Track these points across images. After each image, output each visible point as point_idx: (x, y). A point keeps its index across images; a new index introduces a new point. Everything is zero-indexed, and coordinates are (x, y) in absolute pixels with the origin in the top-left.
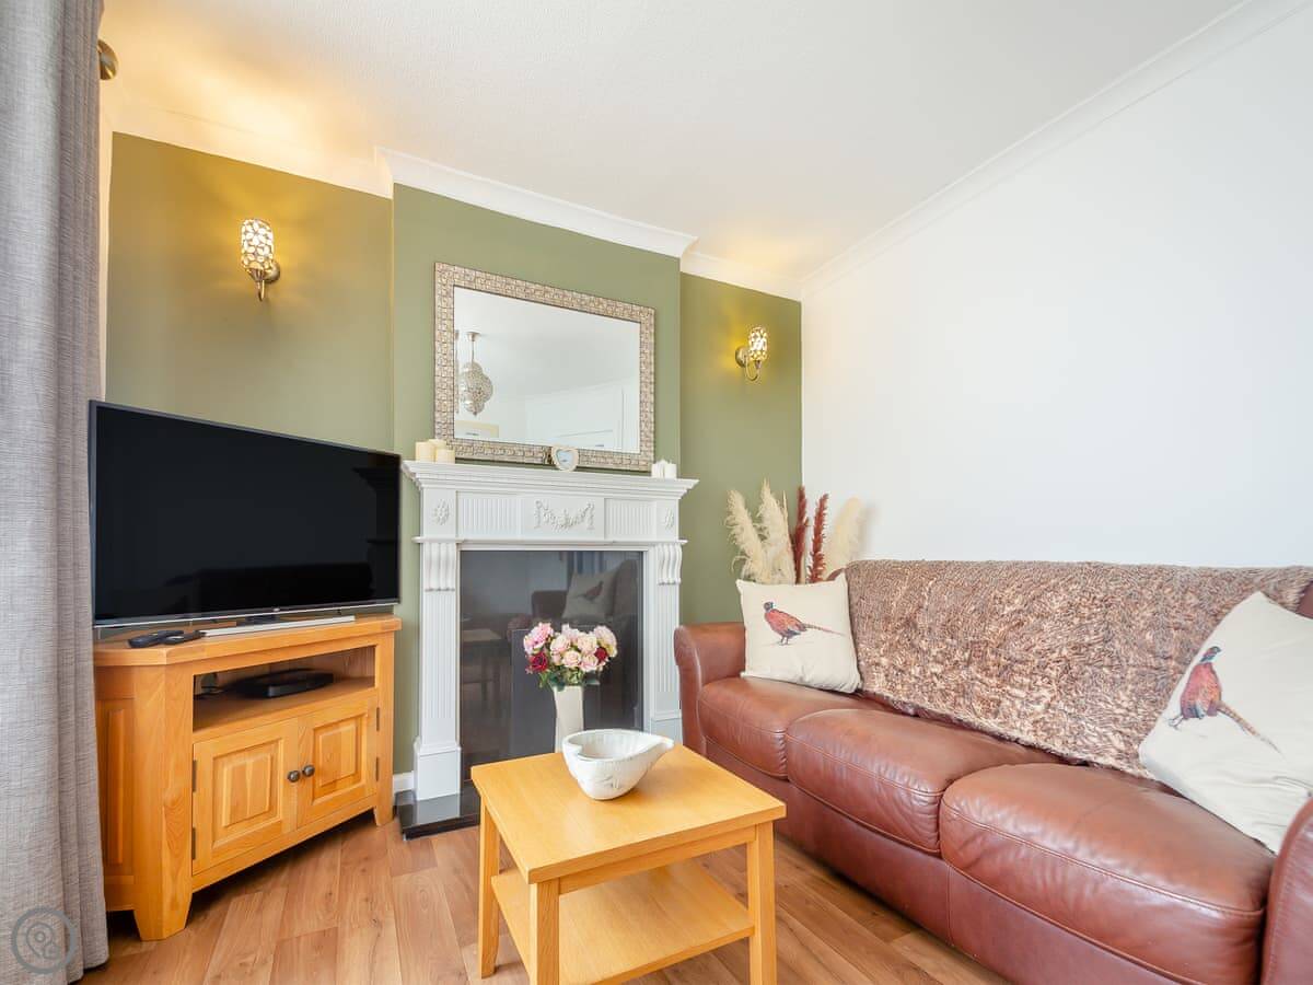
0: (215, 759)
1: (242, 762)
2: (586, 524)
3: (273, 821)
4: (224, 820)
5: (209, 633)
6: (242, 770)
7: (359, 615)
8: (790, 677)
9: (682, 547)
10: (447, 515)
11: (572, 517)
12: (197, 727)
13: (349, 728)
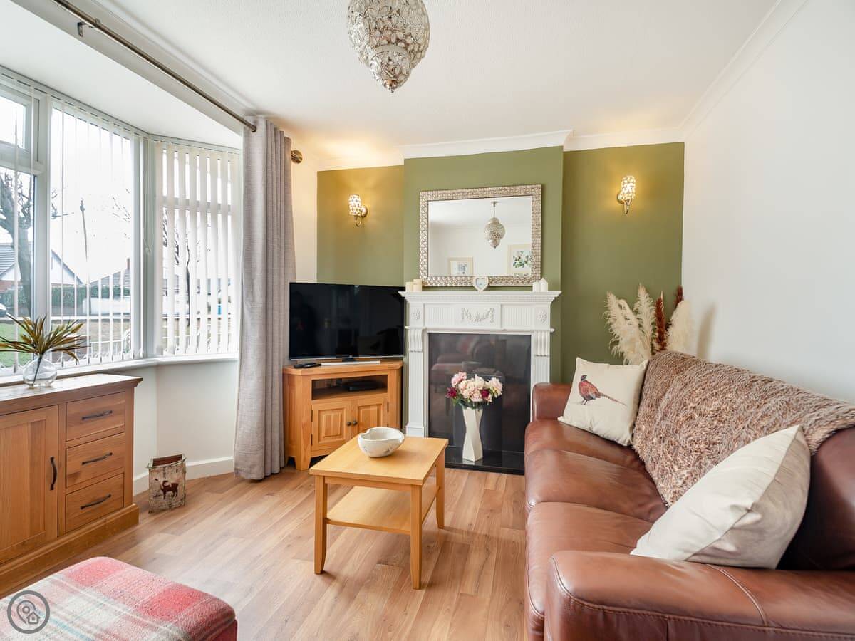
0: (319, 411)
1: (329, 414)
2: (490, 319)
3: (341, 439)
4: (323, 434)
5: (323, 364)
6: (330, 416)
7: (383, 360)
8: (582, 427)
9: (551, 333)
10: (419, 316)
11: (481, 315)
12: (313, 399)
13: (375, 408)
